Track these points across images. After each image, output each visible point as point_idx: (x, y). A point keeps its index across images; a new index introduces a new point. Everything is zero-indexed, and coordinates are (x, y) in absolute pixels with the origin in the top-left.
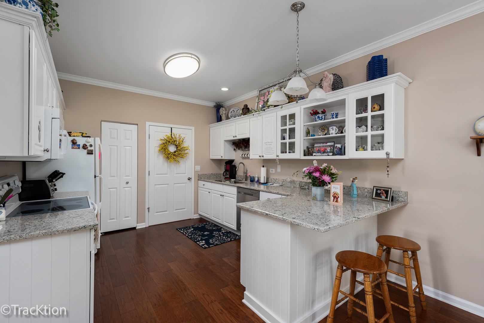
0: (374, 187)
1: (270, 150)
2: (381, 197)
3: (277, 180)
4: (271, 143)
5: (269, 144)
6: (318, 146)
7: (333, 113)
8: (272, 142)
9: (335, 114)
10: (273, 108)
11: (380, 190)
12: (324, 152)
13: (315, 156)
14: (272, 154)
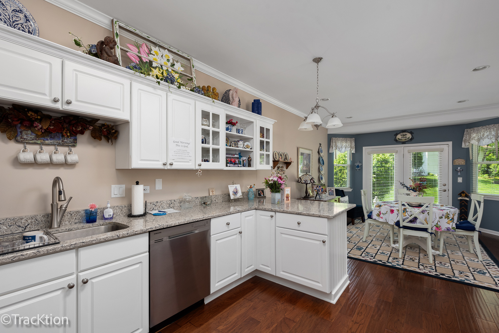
0: (256, 189)
1: (185, 155)
2: (261, 195)
3: (159, 204)
4: (186, 145)
5: (183, 144)
6: (228, 157)
7: (240, 129)
8: (189, 144)
9: (241, 130)
10: (189, 91)
11: (260, 191)
12: (235, 164)
13: (229, 166)
14: (189, 162)
